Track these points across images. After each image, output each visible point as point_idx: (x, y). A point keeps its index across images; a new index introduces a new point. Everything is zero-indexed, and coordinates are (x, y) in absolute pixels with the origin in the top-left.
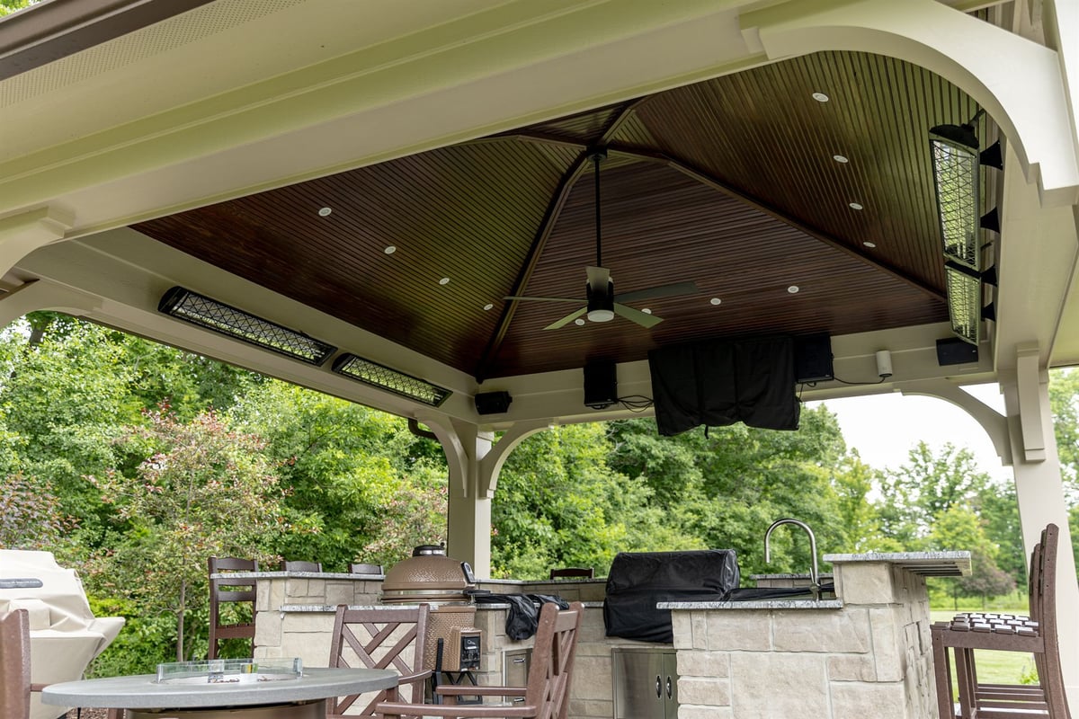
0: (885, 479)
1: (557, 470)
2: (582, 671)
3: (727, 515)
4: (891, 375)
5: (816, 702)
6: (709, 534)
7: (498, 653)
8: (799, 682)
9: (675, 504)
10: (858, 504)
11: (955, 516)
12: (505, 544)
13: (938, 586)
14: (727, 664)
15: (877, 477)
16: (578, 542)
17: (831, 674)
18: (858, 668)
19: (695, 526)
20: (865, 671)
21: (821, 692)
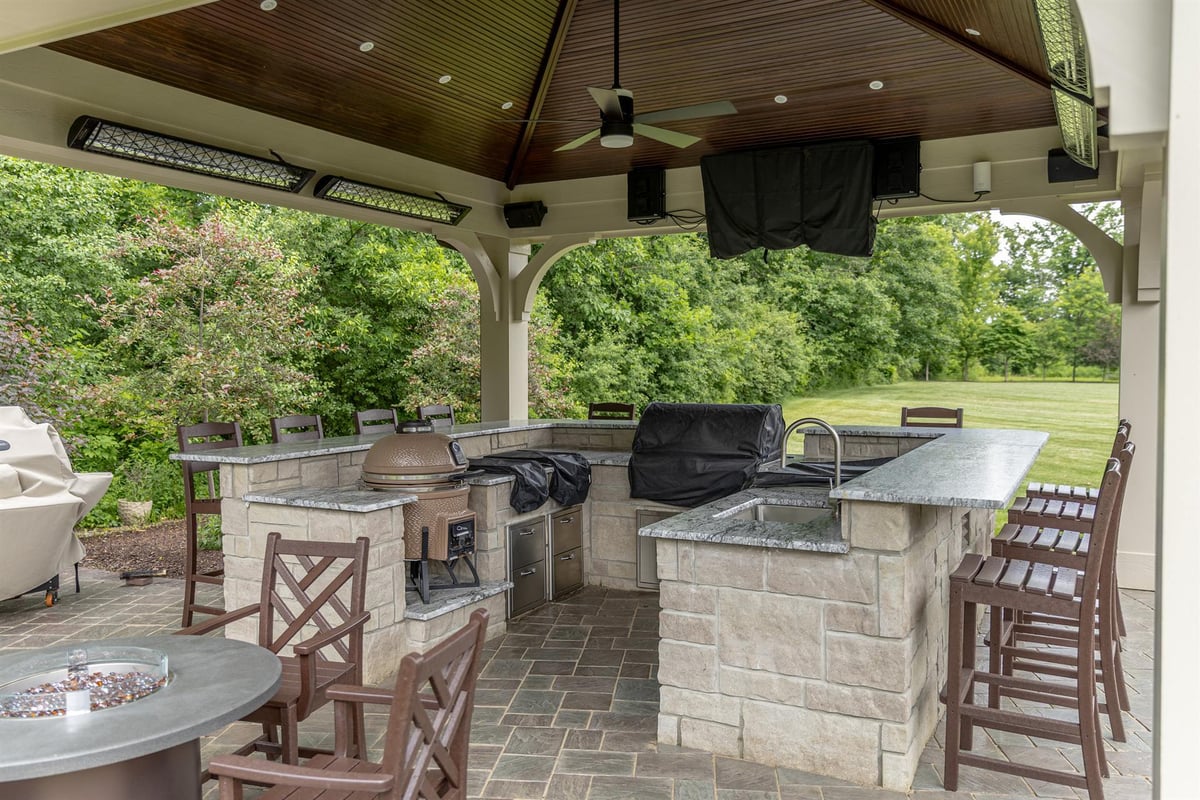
0: (1016, 237)
1: (637, 251)
2: (605, 531)
3: (831, 287)
4: (988, 192)
5: (809, 651)
6: (810, 307)
7: (501, 529)
8: (791, 628)
9: (774, 277)
10: (980, 269)
11: (1087, 282)
12: (579, 331)
13: (1057, 356)
14: (714, 600)
15: (1005, 236)
16: (661, 326)
17: (828, 623)
18: (859, 620)
19: (796, 299)
20: (867, 623)
21: (815, 641)
